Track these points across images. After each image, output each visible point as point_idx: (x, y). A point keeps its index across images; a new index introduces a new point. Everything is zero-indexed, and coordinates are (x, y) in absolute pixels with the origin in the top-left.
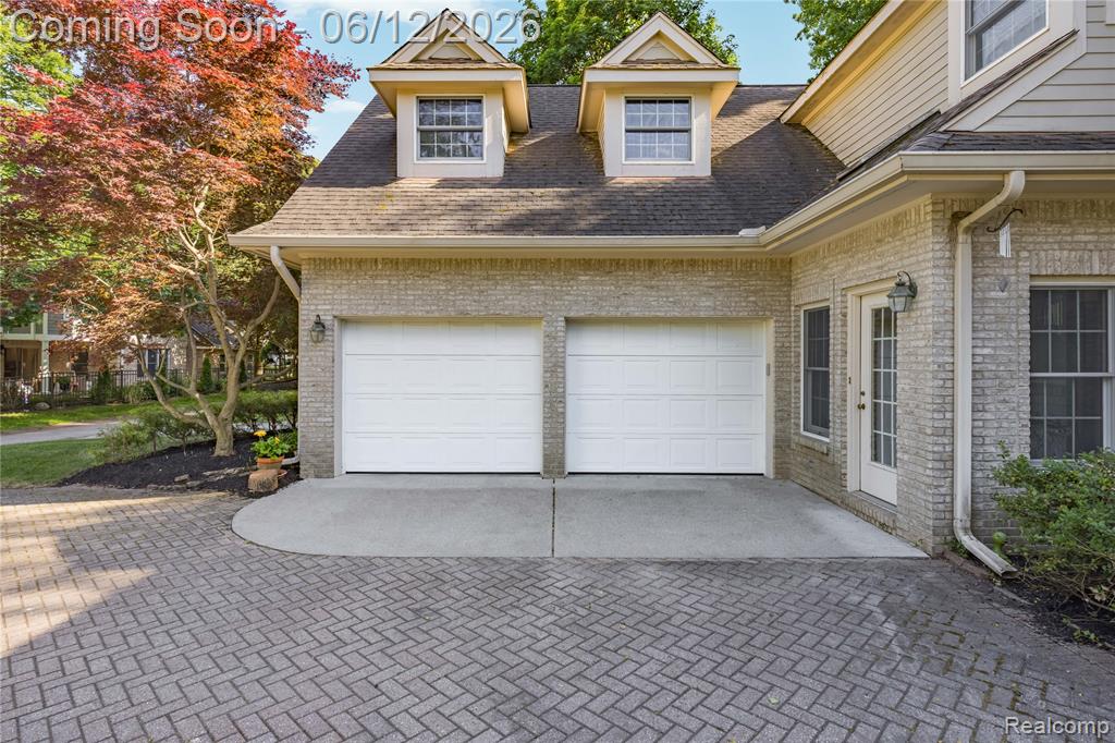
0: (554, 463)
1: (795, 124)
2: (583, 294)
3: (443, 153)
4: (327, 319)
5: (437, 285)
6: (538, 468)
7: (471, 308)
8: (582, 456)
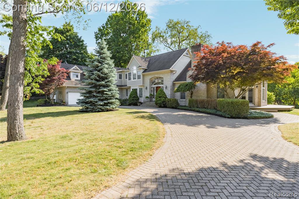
4: (68, 92)
7: (80, 91)
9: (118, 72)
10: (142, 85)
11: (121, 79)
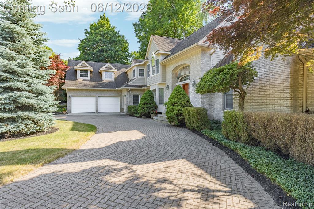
0: (97, 111)
1: (126, 73)
2: (100, 94)
3: (83, 76)
4: (71, 96)
5: (84, 92)
6: (95, 112)
7: (88, 95)
8: (100, 110)
9: (137, 66)
10: (160, 83)
11: (143, 76)
